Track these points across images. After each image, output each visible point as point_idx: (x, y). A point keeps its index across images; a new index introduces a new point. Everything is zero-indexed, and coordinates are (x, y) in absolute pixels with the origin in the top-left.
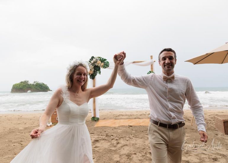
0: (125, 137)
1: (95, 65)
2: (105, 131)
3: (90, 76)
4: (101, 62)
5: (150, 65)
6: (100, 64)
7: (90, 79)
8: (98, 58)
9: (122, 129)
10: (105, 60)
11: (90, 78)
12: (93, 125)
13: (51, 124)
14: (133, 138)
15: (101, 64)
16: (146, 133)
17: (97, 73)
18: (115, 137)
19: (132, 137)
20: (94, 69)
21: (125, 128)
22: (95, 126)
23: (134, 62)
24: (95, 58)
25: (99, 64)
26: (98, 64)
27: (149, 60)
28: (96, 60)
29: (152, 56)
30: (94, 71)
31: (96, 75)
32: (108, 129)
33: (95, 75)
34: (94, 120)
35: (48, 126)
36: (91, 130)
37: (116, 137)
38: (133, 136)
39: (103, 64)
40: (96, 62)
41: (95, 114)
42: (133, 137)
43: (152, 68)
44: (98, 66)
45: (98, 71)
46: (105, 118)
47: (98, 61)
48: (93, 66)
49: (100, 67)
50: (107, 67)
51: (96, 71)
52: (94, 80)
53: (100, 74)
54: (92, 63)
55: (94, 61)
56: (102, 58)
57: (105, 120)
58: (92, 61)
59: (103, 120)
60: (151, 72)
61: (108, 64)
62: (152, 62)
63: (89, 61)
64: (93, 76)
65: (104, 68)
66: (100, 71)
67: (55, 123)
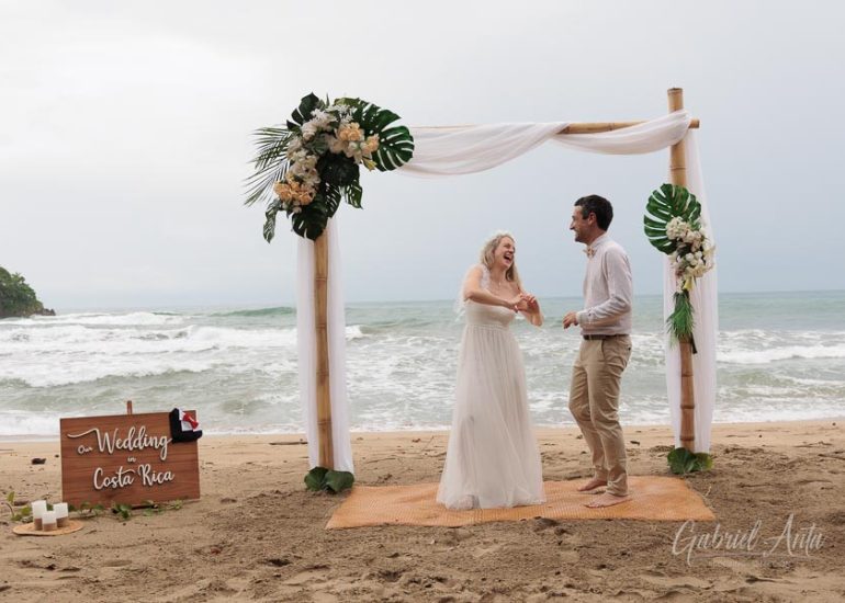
0: (519, 587)
1: (328, 151)
2: (396, 555)
3: (297, 219)
4: (361, 134)
5: (667, 151)
6: (358, 142)
7: (297, 236)
8: (342, 108)
9: (496, 542)
11: (295, 228)
12: (317, 519)
13: (61, 509)
14: (571, 593)
15: (364, 145)
16: (645, 561)
17: (338, 198)
18: (458, 586)
19: (560, 589)
20: (321, 177)
21: (514, 537)
22: (329, 526)
23: (567, 131)
24: (322, 106)
25: (353, 145)
26: (348, 142)
27: (661, 118)
28: (334, 119)
29: (676, 93)
30: (320, 188)
31: (331, 214)
32: (414, 539)
33: (324, 210)
34: (321, 487)
35: (44, 522)
36: (310, 547)
37: (463, 589)
38: (566, 579)
39: (374, 140)
40: (331, 131)
41: (327, 448)
42: (569, 586)
43: (678, 167)
44: (342, 154)
45: (344, 184)
46: (390, 476)
47: (342, 126)
48: (310, 153)
49: (357, 161)
50: (402, 161)
51: (331, 188)
52: (322, 245)
53: (359, 206)
54: (307, 138)
55: (318, 128)
56: (367, 104)
57: (389, 488)
58: (305, 125)
59: (375, 484)
60: (674, 189)
61: (407, 145)
62: (680, 126)
63: (286, 127)
64: (312, 221)
65: (382, 169)
66: (357, 184)
67: (87, 504)
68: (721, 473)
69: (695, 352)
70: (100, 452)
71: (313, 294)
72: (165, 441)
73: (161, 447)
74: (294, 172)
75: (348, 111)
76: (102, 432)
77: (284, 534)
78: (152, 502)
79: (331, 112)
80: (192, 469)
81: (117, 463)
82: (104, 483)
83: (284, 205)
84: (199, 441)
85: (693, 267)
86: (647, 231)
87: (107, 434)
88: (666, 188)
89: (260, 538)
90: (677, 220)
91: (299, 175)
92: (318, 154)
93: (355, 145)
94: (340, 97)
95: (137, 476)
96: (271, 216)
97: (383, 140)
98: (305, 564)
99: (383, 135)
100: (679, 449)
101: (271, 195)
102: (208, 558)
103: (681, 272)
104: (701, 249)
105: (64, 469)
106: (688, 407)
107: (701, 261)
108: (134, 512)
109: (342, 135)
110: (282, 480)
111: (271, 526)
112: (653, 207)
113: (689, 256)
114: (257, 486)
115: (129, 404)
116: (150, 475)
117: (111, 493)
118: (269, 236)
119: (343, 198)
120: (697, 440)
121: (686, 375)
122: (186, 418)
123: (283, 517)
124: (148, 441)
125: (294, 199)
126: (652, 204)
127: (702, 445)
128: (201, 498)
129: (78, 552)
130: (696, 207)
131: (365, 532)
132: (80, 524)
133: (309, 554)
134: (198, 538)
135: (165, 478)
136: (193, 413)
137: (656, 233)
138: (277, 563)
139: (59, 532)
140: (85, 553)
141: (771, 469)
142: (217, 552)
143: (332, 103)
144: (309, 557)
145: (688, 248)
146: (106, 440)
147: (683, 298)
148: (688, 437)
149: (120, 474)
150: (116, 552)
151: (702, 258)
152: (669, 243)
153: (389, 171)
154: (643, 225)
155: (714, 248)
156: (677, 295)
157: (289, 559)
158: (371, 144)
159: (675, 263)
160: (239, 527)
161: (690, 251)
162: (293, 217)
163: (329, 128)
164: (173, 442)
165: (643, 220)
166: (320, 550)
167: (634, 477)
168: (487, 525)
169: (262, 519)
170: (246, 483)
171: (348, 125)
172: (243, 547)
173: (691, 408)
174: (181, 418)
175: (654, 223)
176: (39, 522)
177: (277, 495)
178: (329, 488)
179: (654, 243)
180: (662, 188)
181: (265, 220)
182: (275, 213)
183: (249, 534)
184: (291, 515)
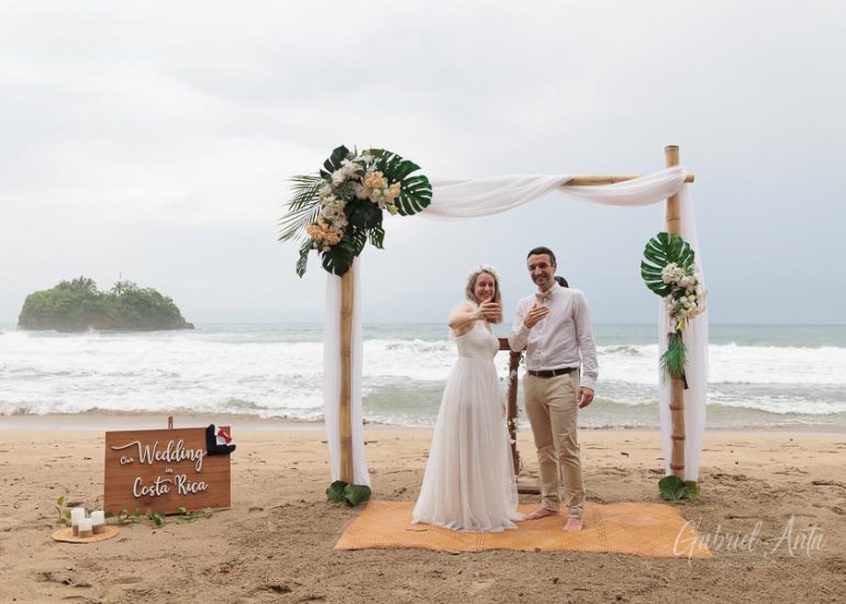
1: (355, 197)
3: (327, 256)
4: (384, 182)
5: (665, 202)
6: (381, 189)
7: (326, 272)
8: (368, 158)
9: (492, 575)
10: (412, 167)
11: (325, 265)
12: (329, 535)
13: (99, 517)
15: (386, 192)
17: (364, 239)
20: (349, 220)
22: (338, 546)
23: (571, 183)
24: (351, 157)
25: (377, 191)
26: (371, 189)
27: (659, 173)
28: (361, 168)
29: (673, 151)
30: (348, 231)
31: (357, 254)
33: (351, 250)
34: (340, 500)
35: (80, 530)
36: (312, 571)
39: (396, 188)
40: (356, 178)
41: (347, 463)
43: (673, 217)
44: (368, 200)
45: (370, 227)
46: (405, 490)
47: (367, 174)
48: (339, 198)
49: (380, 207)
50: (422, 208)
51: (358, 230)
52: (348, 280)
53: (381, 247)
54: (336, 185)
55: (346, 176)
56: (391, 154)
57: (404, 503)
58: (335, 172)
59: (389, 499)
60: (670, 237)
61: (425, 193)
62: (677, 181)
63: (319, 175)
64: (340, 259)
65: (403, 214)
66: (380, 227)
67: (125, 511)
68: (709, 501)
69: (686, 387)
70: (141, 463)
71: (338, 326)
72: (201, 453)
73: (197, 459)
74: (325, 215)
75: (373, 161)
76: (144, 445)
77: (293, 553)
78: (184, 510)
79: (358, 162)
80: (225, 479)
81: (156, 473)
82: (143, 492)
83: (315, 245)
84: (232, 454)
85: (687, 309)
86: (644, 275)
87: (147, 447)
88: (662, 236)
89: (270, 557)
90: (674, 265)
91: (329, 217)
92: (346, 199)
94: (367, 149)
95: (173, 485)
96: (304, 254)
97: (404, 188)
98: (302, 593)
99: (404, 183)
100: (670, 477)
101: (304, 235)
102: (214, 579)
103: (673, 315)
104: (694, 293)
105: (107, 478)
106: (678, 438)
107: (694, 304)
108: (168, 519)
109: (367, 182)
110: (310, 489)
111: (284, 542)
112: (649, 253)
113: (683, 299)
114: (287, 494)
115: (171, 420)
116: (185, 484)
117: (148, 501)
118: (301, 272)
119: (368, 239)
120: (686, 469)
121: (677, 408)
122: (221, 434)
123: (298, 532)
124: (185, 454)
125: (323, 239)
126: (650, 251)
127: (690, 474)
128: (232, 506)
129: (99, 564)
130: (689, 253)
131: (369, 555)
132: (114, 530)
133: (309, 581)
134: (213, 554)
135: (199, 488)
136: (225, 431)
137: (652, 277)
138: (278, 589)
139: (93, 539)
140: (106, 564)
141: (756, 498)
142: (227, 572)
143: (360, 153)
144: (308, 584)
145: (682, 292)
146: (146, 452)
147: (676, 339)
148: (678, 467)
149: (158, 483)
150: (133, 565)
151: (695, 301)
152: (664, 287)
153: (408, 216)
154: (640, 270)
155: (706, 293)
156: (670, 334)
157: (290, 586)
158: (393, 191)
159: (669, 305)
160: (255, 542)
161: (684, 295)
162: (323, 255)
163: (356, 176)
164: (208, 455)
165: (640, 265)
166: (323, 575)
167: (629, 503)
168: (487, 554)
169: (279, 533)
170: (278, 490)
171: (373, 174)
172: (250, 567)
173: (682, 439)
174: (216, 434)
175: (650, 268)
176: (76, 528)
177: (302, 505)
178: (348, 501)
179: (650, 286)
180: (658, 236)
181: (299, 257)
182: (307, 252)
183: (262, 551)
184: (306, 529)
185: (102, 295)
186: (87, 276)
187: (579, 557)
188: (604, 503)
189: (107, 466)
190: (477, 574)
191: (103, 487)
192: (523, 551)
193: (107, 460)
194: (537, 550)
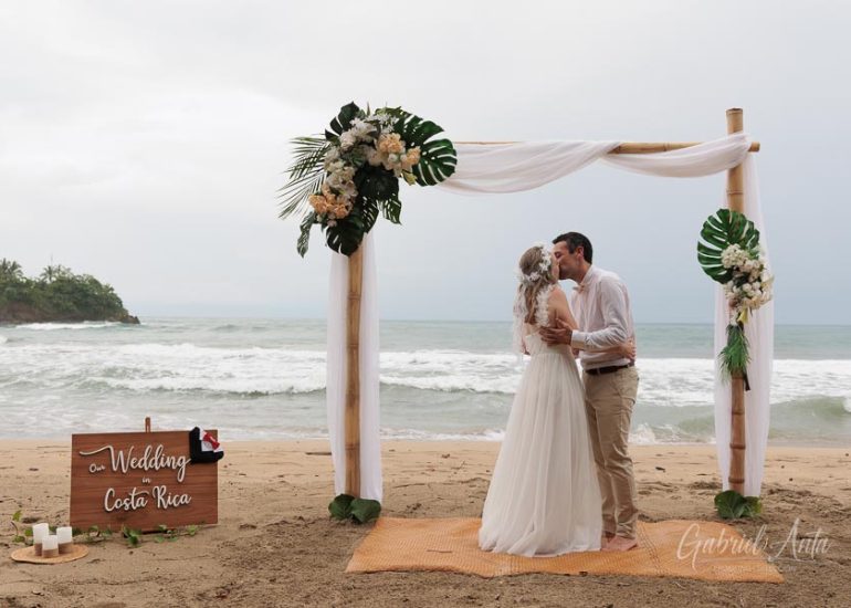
1: (367, 163)
3: (332, 233)
4: (402, 146)
5: (724, 175)
6: (398, 154)
8: (383, 118)
10: (433, 128)
11: (330, 242)
12: (339, 556)
13: (65, 534)
15: (404, 157)
17: (376, 213)
20: (358, 190)
22: (350, 567)
23: (618, 150)
24: (362, 116)
25: (393, 157)
26: (388, 154)
27: (718, 139)
28: (375, 129)
29: (736, 114)
30: (357, 202)
31: (367, 229)
32: (441, 591)
33: (361, 225)
34: (345, 516)
35: (44, 548)
39: (415, 153)
41: (354, 474)
43: (735, 191)
44: (382, 166)
45: (383, 198)
46: (419, 505)
47: (382, 137)
48: (348, 164)
49: (396, 175)
50: (444, 177)
51: (369, 201)
52: (357, 261)
53: (398, 222)
54: (346, 149)
55: (357, 138)
56: (409, 115)
57: (418, 521)
58: (344, 134)
59: (402, 515)
60: (731, 215)
61: (449, 159)
62: (740, 149)
63: (324, 137)
64: (347, 235)
65: (422, 184)
66: (396, 199)
67: (96, 527)
68: (773, 520)
69: (748, 388)
70: (114, 472)
71: (345, 312)
72: (183, 461)
73: (179, 468)
74: (331, 184)
75: (389, 121)
76: (117, 450)
77: (299, 576)
78: (165, 527)
79: (371, 122)
80: (211, 492)
81: (131, 484)
82: (116, 505)
83: (319, 218)
84: (219, 462)
85: (750, 298)
86: (700, 258)
87: (121, 452)
88: (723, 213)
89: (273, 581)
90: (733, 248)
91: (335, 187)
92: (356, 166)
93: (395, 157)
94: (381, 107)
95: (151, 498)
96: (305, 230)
97: (424, 153)
99: (425, 148)
100: (727, 492)
101: (307, 208)
102: (210, 605)
103: (735, 304)
104: (759, 280)
105: (73, 488)
106: (738, 447)
107: (759, 292)
108: (145, 538)
109: (382, 146)
110: (307, 504)
111: (287, 564)
112: (708, 233)
113: (746, 287)
114: (280, 510)
115: (148, 420)
116: (165, 497)
117: (122, 516)
118: (302, 251)
119: (380, 213)
120: (747, 482)
121: (737, 413)
122: (207, 438)
123: (301, 552)
124: (165, 461)
125: (329, 212)
126: (707, 230)
127: (752, 489)
128: (219, 523)
129: (71, 588)
130: (754, 233)
131: (389, 579)
132: (84, 550)
134: (205, 577)
135: (181, 501)
136: (214, 433)
137: (710, 261)
139: (60, 559)
140: (79, 588)
141: (827, 516)
142: (224, 597)
143: (373, 112)
145: (745, 278)
146: (120, 460)
147: (736, 332)
148: (737, 480)
149: (133, 495)
150: (112, 590)
151: (761, 289)
152: (724, 273)
153: (429, 187)
154: (696, 252)
155: (772, 279)
156: (730, 327)
158: (412, 157)
159: (730, 293)
160: (252, 563)
161: (747, 281)
162: (328, 231)
163: (369, 139)
164: (192, 463)
165: (696, 245)
166: (337, 601)
167: (680, 521)
168: (526, 577)
169: (279, 554)
170: (270, 505)
171: (389, 136)
172: (252, 591)
173: (742, 447)
174: (201, 438)
175: (708, 251)
176: (39, 547)
177: (299, 522)
178: (354, 518)
179: (708, 271)
180: (718, 213)
181: (299, 233)
182: (309, 227)
183: (262, 573)
184: (311, 549)
185: (29, 283)
186: (11, 259)
187: (634, 582)
188: (652, 521)
189: (73, 475)
190: (518, 600)
191: (69, 499)
192: (568, 575)
193: (74, 467)
194: (584, 574)
